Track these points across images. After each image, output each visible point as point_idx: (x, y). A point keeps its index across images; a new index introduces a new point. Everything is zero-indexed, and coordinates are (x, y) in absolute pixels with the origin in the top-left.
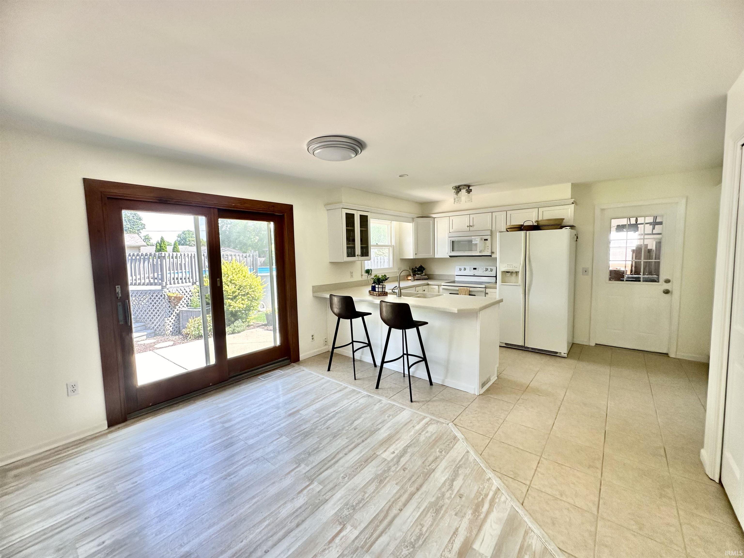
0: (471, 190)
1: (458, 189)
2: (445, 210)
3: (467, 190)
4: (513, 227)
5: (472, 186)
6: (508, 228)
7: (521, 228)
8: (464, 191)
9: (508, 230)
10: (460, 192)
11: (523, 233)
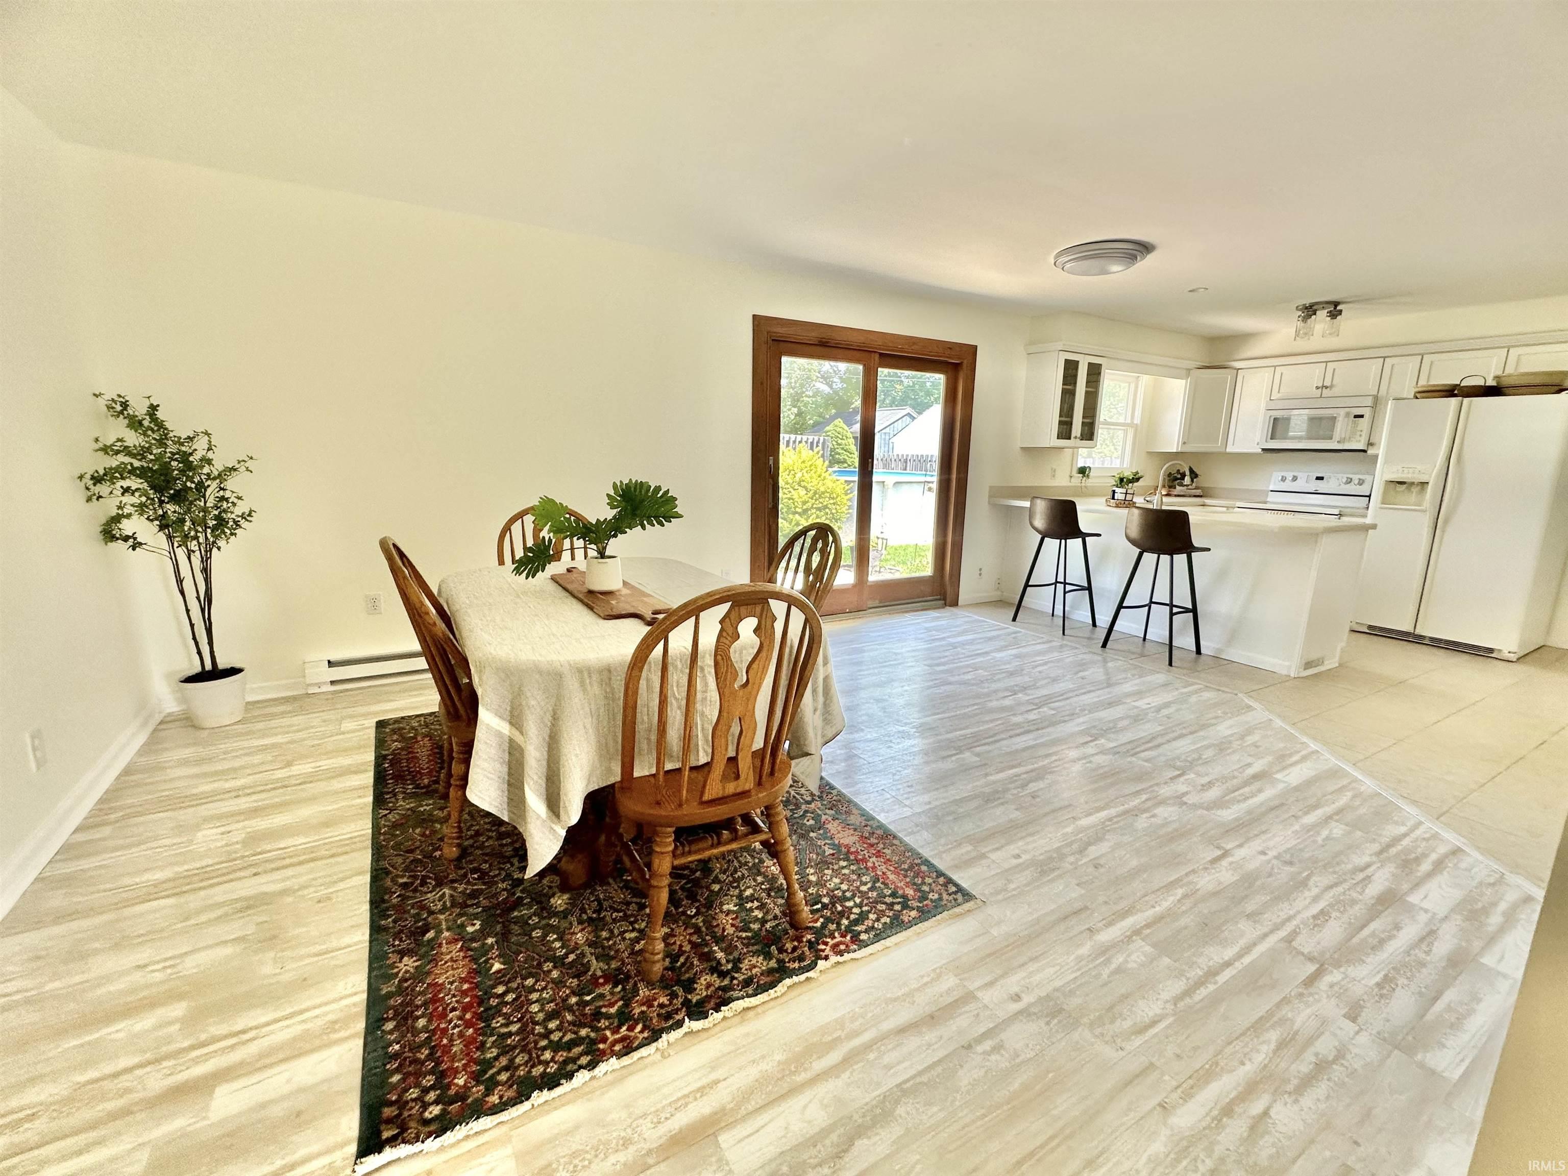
0: (1341, 311)
1: (1310, 310)
2: (1268, 353)
3: (1330, 312)
4: (1430, 389)
5: (1343, 303)
6: (1419, 392)
7: (1451, 392)
8: (1322, 314)
9: (1418, 395)
10: (1313, 317)
11: (1454, 401)
